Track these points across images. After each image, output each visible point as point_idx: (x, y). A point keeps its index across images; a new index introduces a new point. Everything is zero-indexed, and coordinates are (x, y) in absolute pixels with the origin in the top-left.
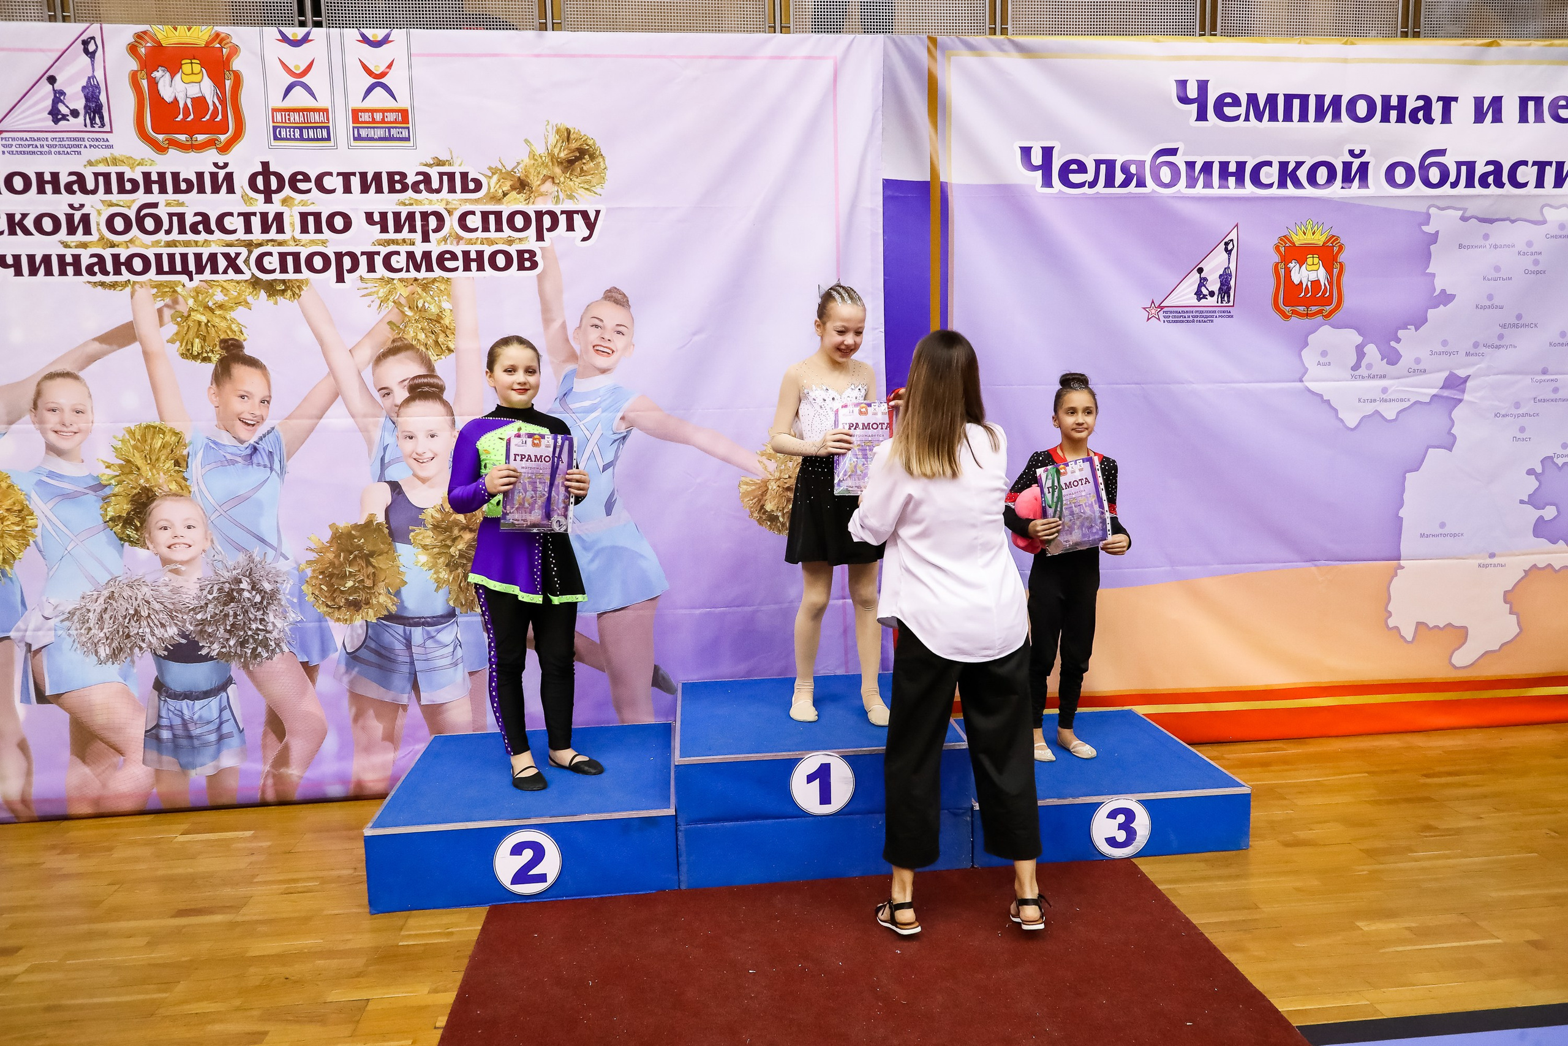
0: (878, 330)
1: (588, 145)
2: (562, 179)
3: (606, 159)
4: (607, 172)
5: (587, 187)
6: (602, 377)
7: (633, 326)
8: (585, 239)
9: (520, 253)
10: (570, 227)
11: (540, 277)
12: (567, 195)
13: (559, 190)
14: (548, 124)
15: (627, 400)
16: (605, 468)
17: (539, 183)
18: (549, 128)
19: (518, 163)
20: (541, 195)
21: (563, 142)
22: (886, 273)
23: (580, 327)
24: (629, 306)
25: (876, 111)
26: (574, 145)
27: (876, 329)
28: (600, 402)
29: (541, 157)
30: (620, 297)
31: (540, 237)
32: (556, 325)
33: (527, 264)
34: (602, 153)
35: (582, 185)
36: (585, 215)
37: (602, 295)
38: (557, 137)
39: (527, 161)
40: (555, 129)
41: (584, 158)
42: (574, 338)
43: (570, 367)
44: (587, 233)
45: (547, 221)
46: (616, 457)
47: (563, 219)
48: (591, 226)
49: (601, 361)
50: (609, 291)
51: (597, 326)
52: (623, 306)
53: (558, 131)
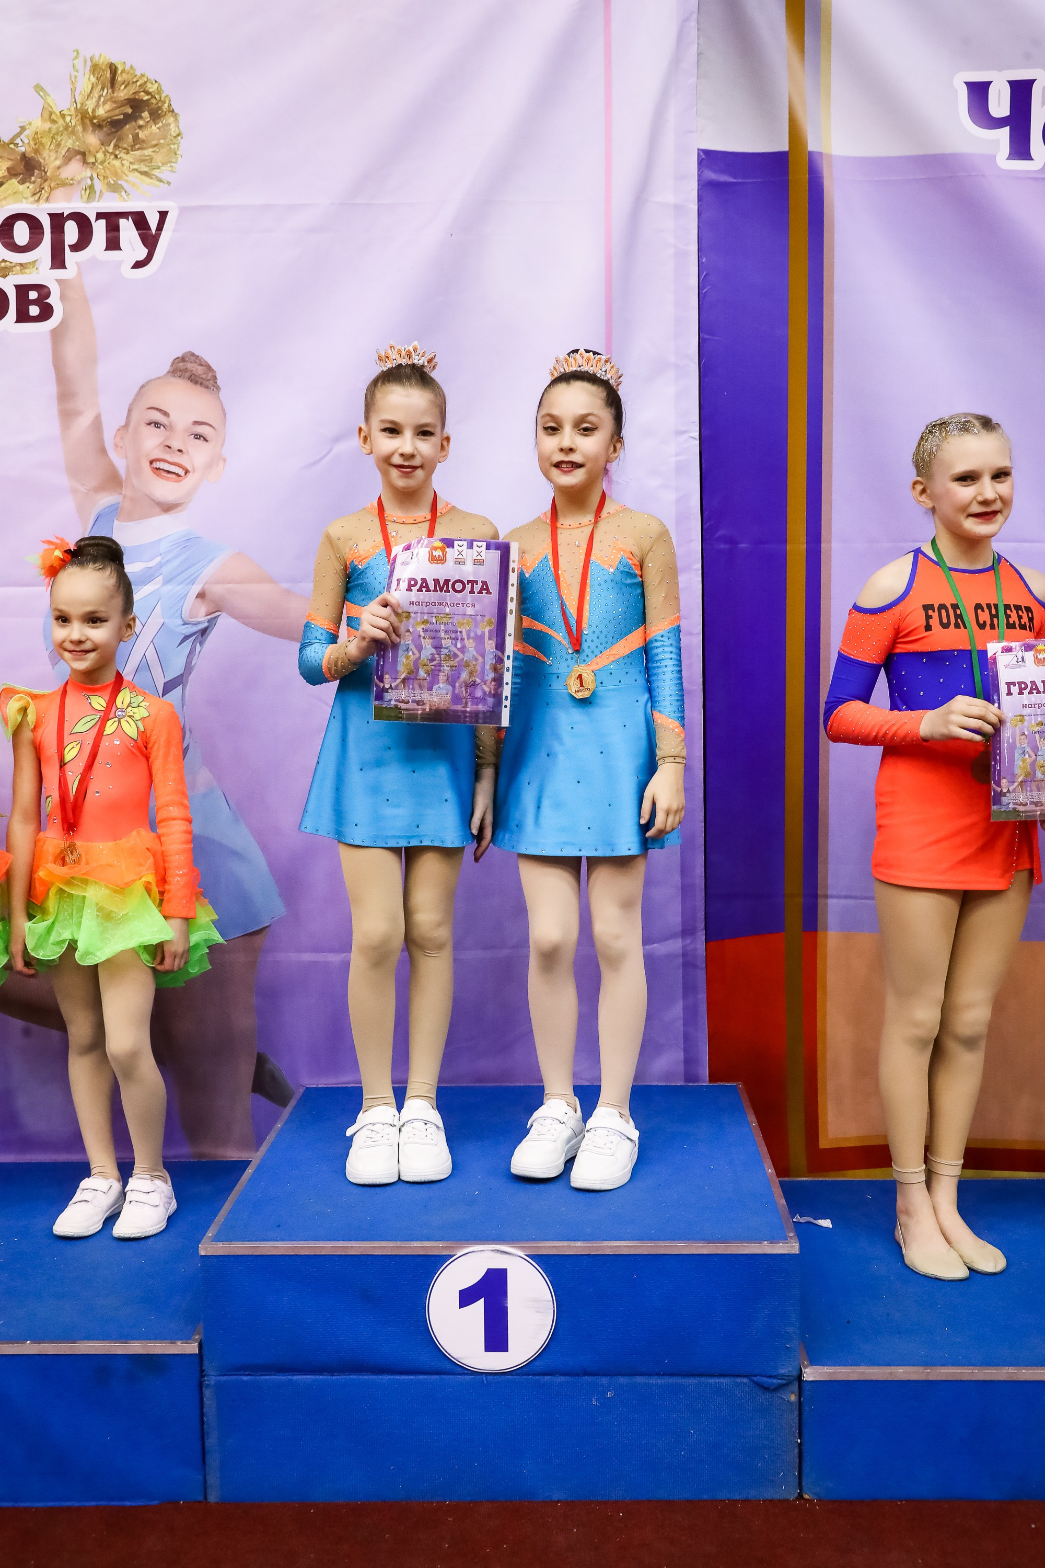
0: (685, 436)
1: (148, 93)
2: (100, 156)
3: (181, 118)
4: (183, 142)
5: (146, 169)
6: (166, 518)
7: (225, 424)
8: (138, 265)
9: (22, 290)
10: (113, 244)
11: (57, 335)
12: (108, 184)
13: (95, 176)
14: (76, 58)
15: (211, 561)
16: (168, 687)
17: (58, 163)
18: (79, 63)
19: (23, 129)
20: (63, 184)
21: (103, 89)
22: (702, 328)
23: (126, 425)
24: (218, 388)
25: (686, 20)
26: (123, 93)
27: (685, 432)
28: (161, 565)
29: (63, 116)
30: (200, 370)
31: (58, 261)
32: (84, 422)
33: (34, 311)
34: (174, 106)
35: (135, 167)
36: (140, 220)
37: (167, 367)
38: (93, 79)
39: (38, 124)
40: (89, 64)
41: (142, 118)
42: (116, 446)
43: (107, 500)
44: (142, 253)
45: (71, 232)
46: (189, 668)
47: (99, 229)
48: (150, 241)
49: (164, 490)
50: (183, 359)
51: (157, 425)
52: (207, 387)
53: (95, 68)
